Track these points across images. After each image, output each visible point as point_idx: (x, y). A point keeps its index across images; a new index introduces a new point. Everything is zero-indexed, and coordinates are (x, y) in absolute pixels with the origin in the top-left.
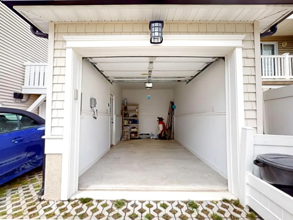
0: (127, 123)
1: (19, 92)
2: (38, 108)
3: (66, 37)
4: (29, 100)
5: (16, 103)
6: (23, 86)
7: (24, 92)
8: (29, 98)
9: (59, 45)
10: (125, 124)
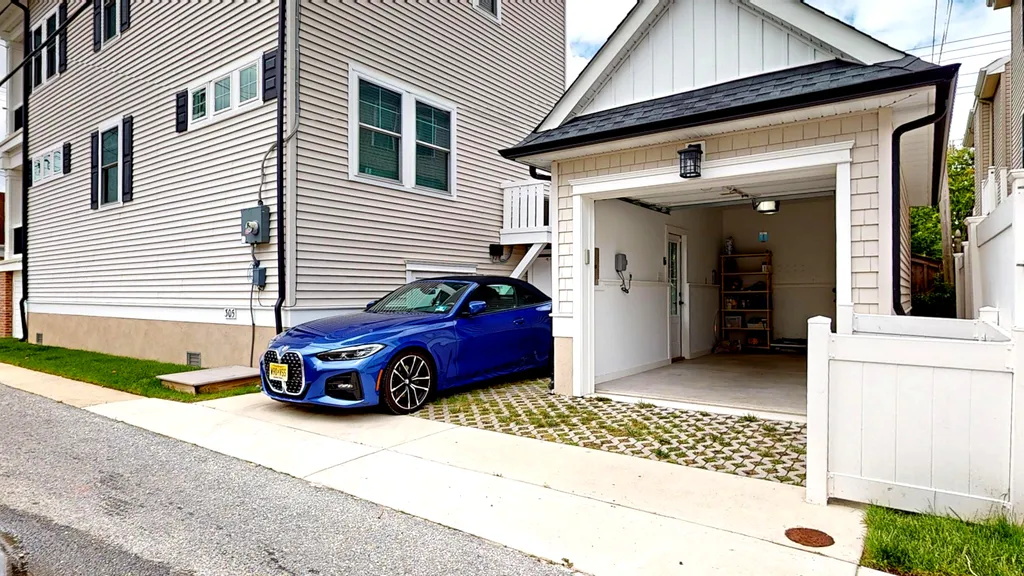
0: (733, 307)
1: (496, 241)
2: (527, 273)
3: (572, 182)
4: (513, 255)
5: (494, 263)
6: (501, 231)
7: (505, 241)
8: (511, 252)
9: (564, 192)
10: (729, 309)
